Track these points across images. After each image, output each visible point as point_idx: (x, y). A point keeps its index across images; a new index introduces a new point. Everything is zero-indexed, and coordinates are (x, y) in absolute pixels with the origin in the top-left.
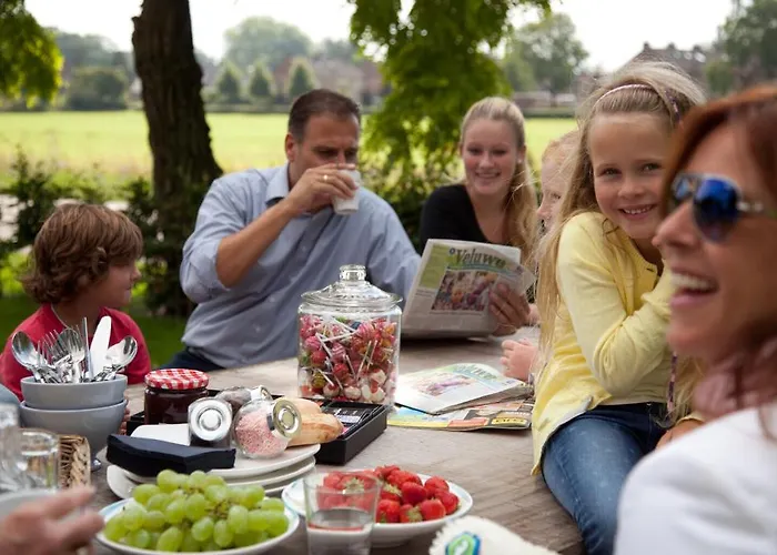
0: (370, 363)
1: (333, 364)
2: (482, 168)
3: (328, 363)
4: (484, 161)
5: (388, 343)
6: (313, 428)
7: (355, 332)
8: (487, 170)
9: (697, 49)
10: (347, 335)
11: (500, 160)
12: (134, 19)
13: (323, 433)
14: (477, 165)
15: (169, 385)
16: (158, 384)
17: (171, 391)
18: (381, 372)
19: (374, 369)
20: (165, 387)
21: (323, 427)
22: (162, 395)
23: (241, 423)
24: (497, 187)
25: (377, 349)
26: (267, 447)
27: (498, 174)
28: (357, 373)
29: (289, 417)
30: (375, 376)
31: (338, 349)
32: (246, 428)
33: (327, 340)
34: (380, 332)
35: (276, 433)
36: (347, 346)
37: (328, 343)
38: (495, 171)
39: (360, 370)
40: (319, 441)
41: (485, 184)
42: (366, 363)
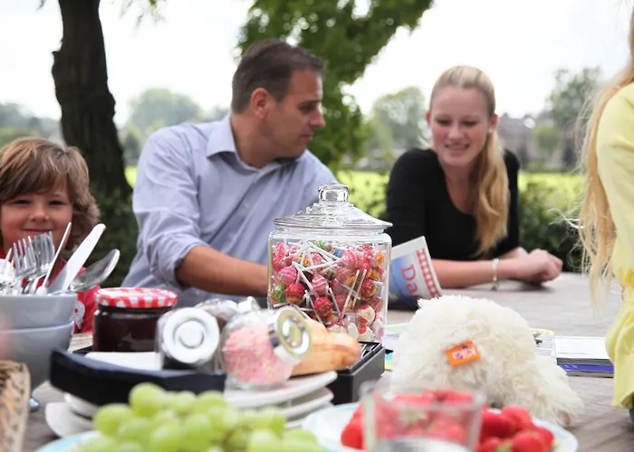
0: (357, 297)
1: (313, 297)
2: (452, 140)
3: (307, 296)
4: (454, 132)
5: (377, 274)
6: (324, 350)
7: (339, 260)
8: (456, 143)
9: (527, 116)
10: (330, 263)
11: (471, 131)
12: (54, 53)
13: (338, 355)
14: (446, 136)
15: (127, 301)
16: (112, 302)
17: (129, 309)
18: (370, 309)
19: (362, 304)
20: (121, 304)
21: (338, 348)
22: (116, 316)
23: (228, 342)
24: (466, 158)
25: (367, 279)
26: (268, 371)
27: (467, 146)
28: (341, 309)
29: (297, 331)
30: (362, 313)
31: (319, 280)
32: (236, 348)
33: (304, 269)
34: (368, 261)
35: (279, 351)
36: (330, 277)
37: (306, 274)
38: (465, 142)
39: (346, 305)
40: (332, 366)
41: (454, 155)
42: (352, 298)
